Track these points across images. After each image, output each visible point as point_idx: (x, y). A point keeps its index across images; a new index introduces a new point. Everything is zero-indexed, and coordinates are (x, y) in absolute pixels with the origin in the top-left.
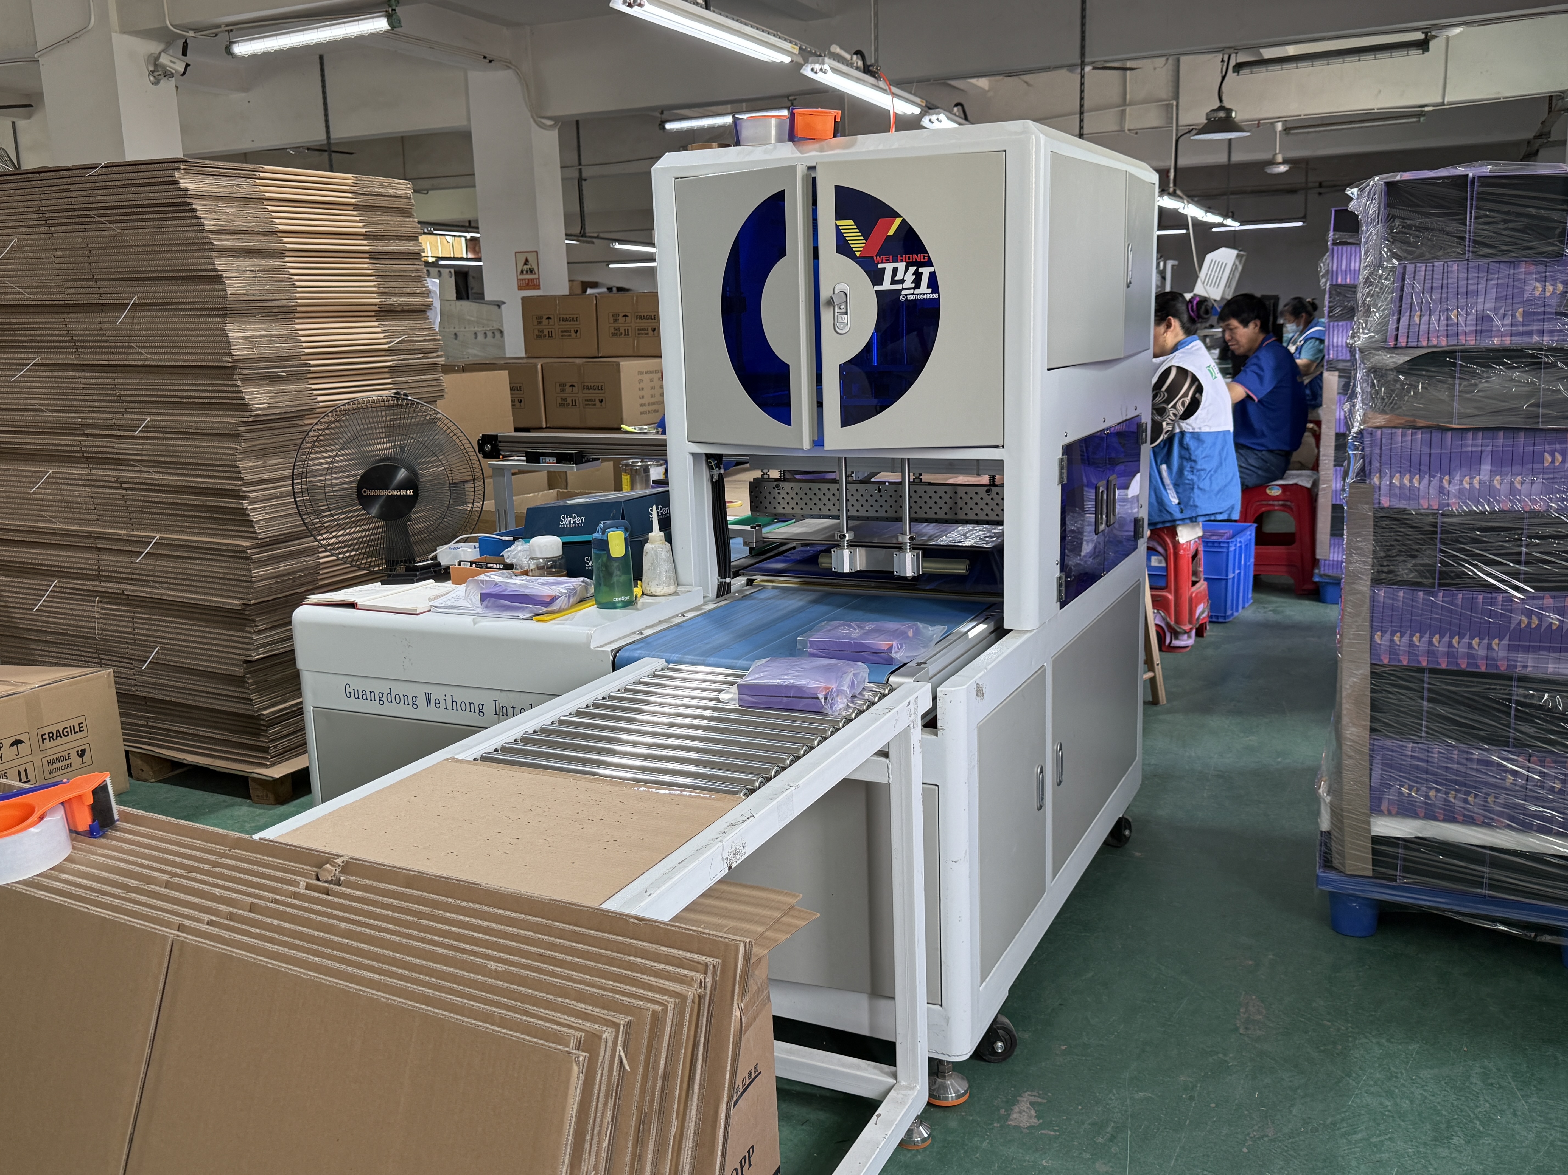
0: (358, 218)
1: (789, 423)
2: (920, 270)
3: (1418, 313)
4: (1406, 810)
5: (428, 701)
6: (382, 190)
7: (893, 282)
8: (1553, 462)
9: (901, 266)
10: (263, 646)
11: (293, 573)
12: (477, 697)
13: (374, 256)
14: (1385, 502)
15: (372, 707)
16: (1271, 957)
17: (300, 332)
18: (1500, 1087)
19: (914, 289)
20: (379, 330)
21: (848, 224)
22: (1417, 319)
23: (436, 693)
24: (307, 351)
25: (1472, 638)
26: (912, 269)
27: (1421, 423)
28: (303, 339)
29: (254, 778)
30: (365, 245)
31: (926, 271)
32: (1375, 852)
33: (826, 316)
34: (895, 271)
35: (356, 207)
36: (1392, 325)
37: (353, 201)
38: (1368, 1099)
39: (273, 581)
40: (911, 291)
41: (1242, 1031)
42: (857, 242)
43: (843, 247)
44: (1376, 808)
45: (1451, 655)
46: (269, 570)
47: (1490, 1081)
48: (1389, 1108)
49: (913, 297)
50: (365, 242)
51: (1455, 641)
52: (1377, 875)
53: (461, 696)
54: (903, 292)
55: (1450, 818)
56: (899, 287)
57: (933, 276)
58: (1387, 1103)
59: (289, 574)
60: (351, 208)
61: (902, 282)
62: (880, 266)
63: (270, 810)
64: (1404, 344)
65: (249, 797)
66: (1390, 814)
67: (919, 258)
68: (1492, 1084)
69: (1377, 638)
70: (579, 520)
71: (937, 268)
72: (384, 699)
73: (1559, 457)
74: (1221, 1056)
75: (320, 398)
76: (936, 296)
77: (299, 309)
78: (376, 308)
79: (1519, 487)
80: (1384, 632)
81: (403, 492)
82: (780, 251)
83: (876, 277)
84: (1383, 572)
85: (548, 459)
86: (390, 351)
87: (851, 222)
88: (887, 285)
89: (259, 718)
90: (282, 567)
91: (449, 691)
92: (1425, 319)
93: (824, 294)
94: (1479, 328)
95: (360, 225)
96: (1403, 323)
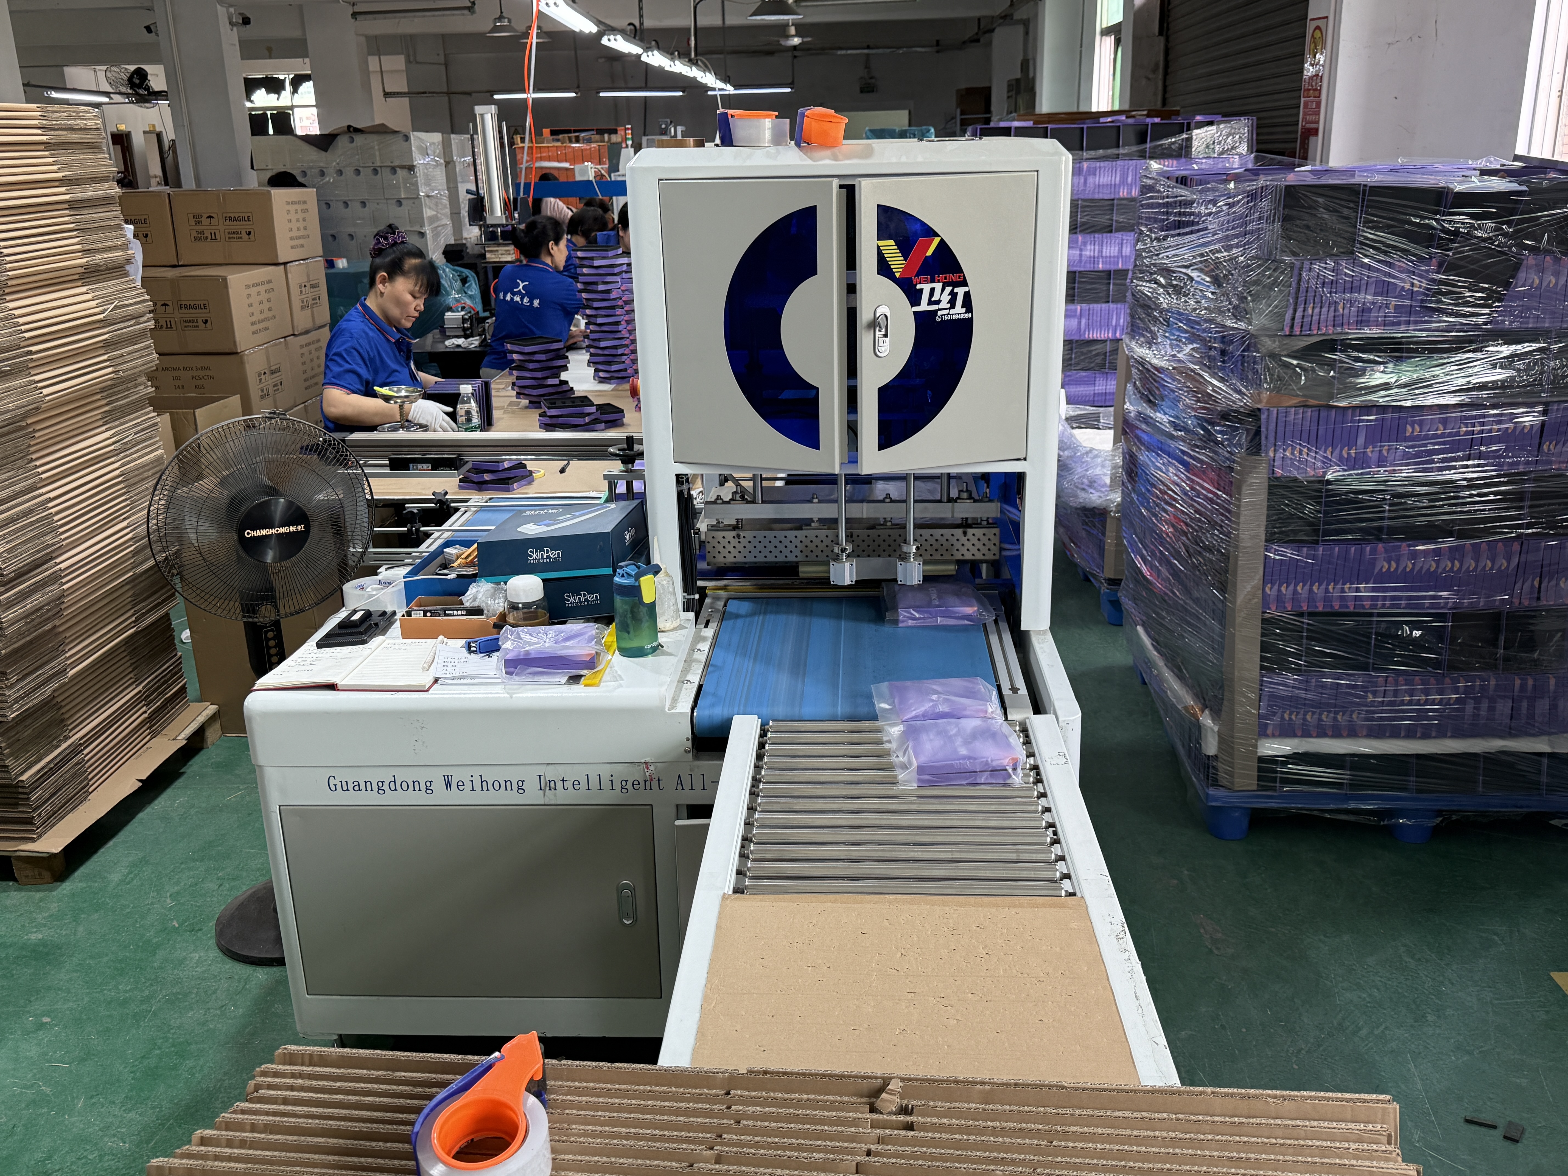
0: (51, 160)
1: (816, 446)
2: (956, 290)
3: (1312, 305)
4: (1286, 732)
5: (448, 784)
6: (72, 122)
7: (930, 303)
8: (1413, 432)
9: (938, 286)
11: (41, 608)
12: (513, 775)
13: (73, 205)
14: (1279, 472)
16: (1186, 872)
17: (17, 312)
19: (949, 309)
20: (89, 296)
21: (889, 246)
22: (1310, 311)
23: (459, 775)
24: (27, 335)
25: (1344, 584)
26: (948, 289)
27: (1312, 402)
28: (21, 320)
29: (19, 858)
30: (62, 194)
31: (960, 291)
32: (1260, 769)
33: (865, 340)
34: (932, 290)
35: (47, 146)
36: (1288, 317)
37: (44, 138)
39: (22, 623)
40: (946, 312)
41: (1216, 952)
42: (897, 263)
43: (884, 268)
44: (1263, 733)
45: (1327, 599)
46: (18, 610)
49: (948, 318)
50: (63, 189)
51: (1331, 587)
52: (1261, 788)
53: (491, 775)
54: (940, 313)
55: (1322, 734)
56: (935, 307)
57: (967, 295)
59: (37, 610)
60: (42, 147)
61: (938, 302)
62: (918, 287)
64: (1298, 333)
65: (15, 880)
66: (1274, 736)
67: (954, 277)
69: (1267, 590)
70: (553, 554)
71: (972, 287)
72: (386, 787)
73: (1417, 428)
74: (1217, 980)
75: (45, 391)
76: (969, 315)
77: (10, 283)
78: (82, 270)
79: (1386, 454)
80: (1273, 584)
81: (293, 529)
82: (809, 269)
83: (914, 297)
84: (1275, 533)
85: (420, 466)
86: (104, 323)
87: (892, 242)
88: (924, 306)
89: (19, 785)
90: (30, 604)
91: (475, 771)
92: (1317, 310)
93: (864, 316)
94: (1360, 319)
95: (55, 168)
96: (1299, 314)
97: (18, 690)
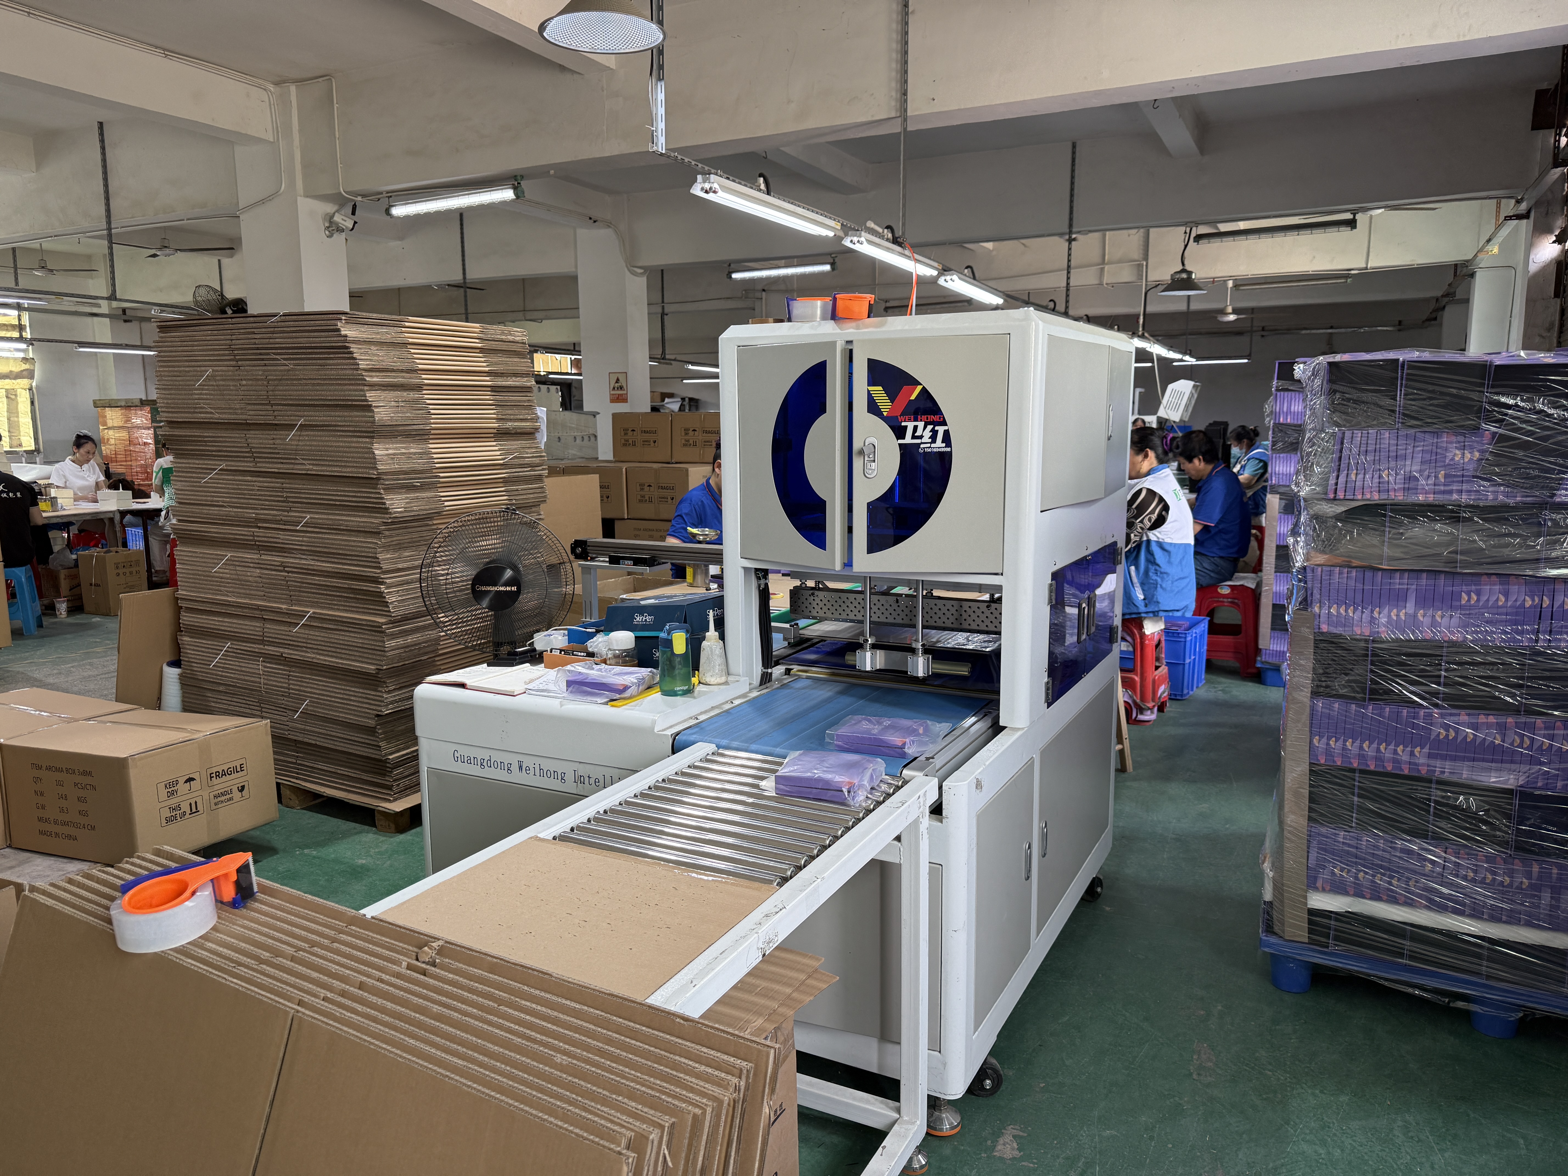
0: (483, 359)
1: (825, 550)
2: (937, 428)
3: (1355, 472)
4: (1338, 888)
5: (521, 768)
6: (504, 337)
7: (914, 437)
8: (1469, 600)
9: (921, 425)
10: (392, 703)
11: (419, 644)
12: (560, 767)
13: (495, 389)
14: (1325, 628)
15: (474, 770)
16: (1220, 1008)
17: (433, 451)
18: (1419, 1141)
19: (931, 443)
20: (496, 448)
21: (878, 391)
22: (1353, 477)
23: (527, 762)
24: (437, 465)
25: (1397, 745)
26: (930, 427)
27: (1356, 563)
28: (435, 456)
29: (379, 811)
30: (487, 381)
31: (941, 430)
32: (1310, 922)
33: (857, 463)
34: (915, 428)
35: (482, 350)
36: (1332, 481)
37: (480, 345)
38: (1305, 1147)
39: (402, 650)
40: (929, 445)
41: (1195, 1076)
42: (884, 404)
43: (873, 408)
44: (1312, 884)
45: (1379, 759)
46: (400, 641)
47: (1410, 1134)
48: (1323, 1156)
49: (929, 450)
50: (488, 378)
51: (1382, 747)
52: (1312, 942)
53: (547, 765)
54: (922, 446)
55: (1377, 898)
56: (918, 441)
57: (947, 434)
58: (1321, 1151)
59: (416, 645)
60: (478, 351)
61: (921, 437)
62: (903, 424)
63: (391, 837)
64: (1342, 497)
65: (375, 827)
66: (1324, 890)
67: (936, 418)
68: (1412, 1137)
69: (1315, 741)
70: (649, 619)
71: (950, 426)
72: (485, 764)
73: (1474, 597)
74: (1177, 1099)
75: (446, 504)
76: (948, 449)
77: (433, 432)
78: (495, 431)
79: (1439, 620)
80: (1321, 737)
81: (508, 589)
82: (822, 409)
83: (900, 432)
84: (1321, 686)
85: (626, 562)
86: (504, 466)
87: (880, 388)
88: (908, 440)
89: (386, 761)
90: (410, 639)
91: (538, 761)
92: (1360, 476)
93: (857, 445)
94: (1406, 486)
95: (485, 364)
96: (1342, 479)
97: (394, 696)
